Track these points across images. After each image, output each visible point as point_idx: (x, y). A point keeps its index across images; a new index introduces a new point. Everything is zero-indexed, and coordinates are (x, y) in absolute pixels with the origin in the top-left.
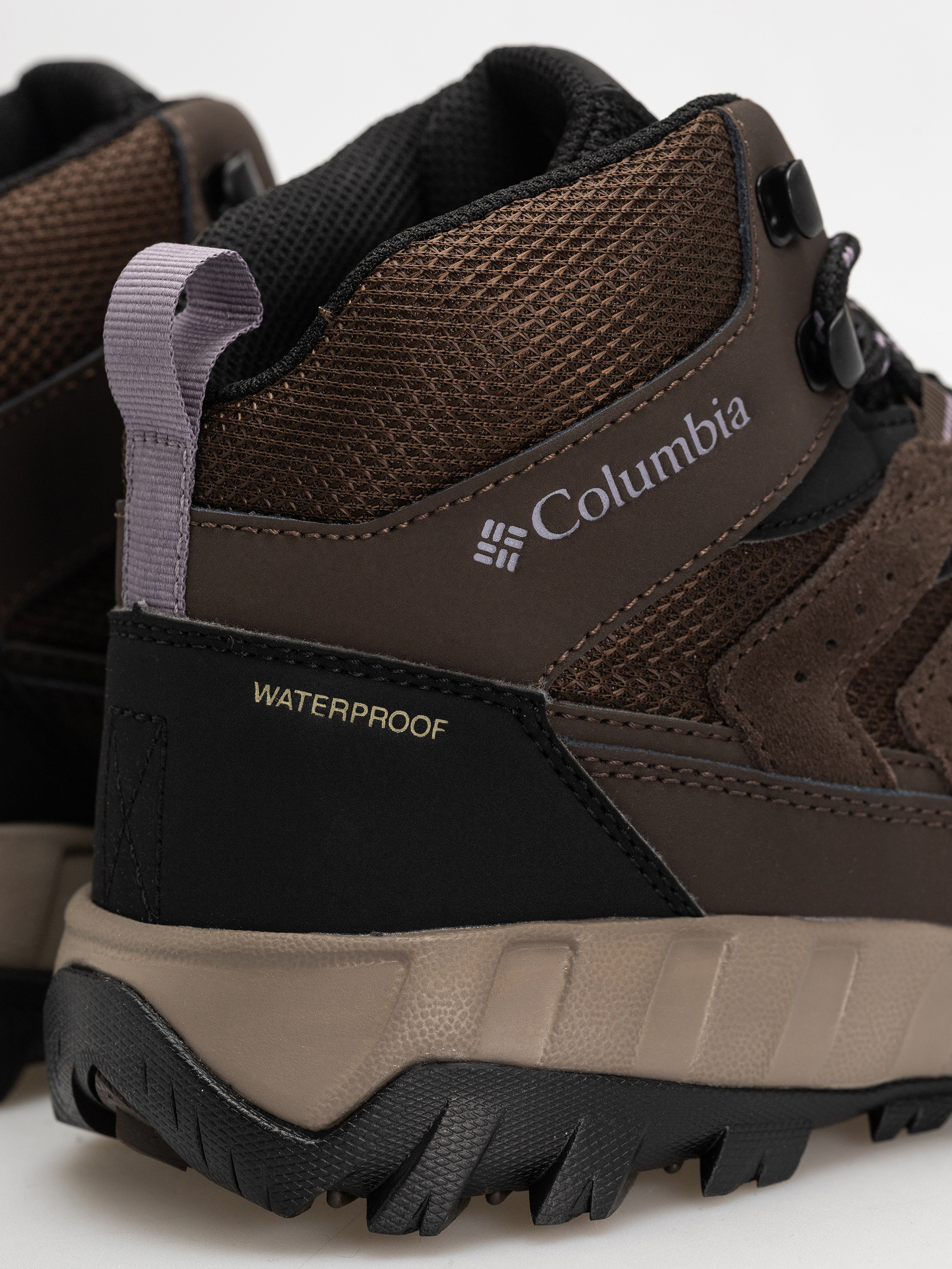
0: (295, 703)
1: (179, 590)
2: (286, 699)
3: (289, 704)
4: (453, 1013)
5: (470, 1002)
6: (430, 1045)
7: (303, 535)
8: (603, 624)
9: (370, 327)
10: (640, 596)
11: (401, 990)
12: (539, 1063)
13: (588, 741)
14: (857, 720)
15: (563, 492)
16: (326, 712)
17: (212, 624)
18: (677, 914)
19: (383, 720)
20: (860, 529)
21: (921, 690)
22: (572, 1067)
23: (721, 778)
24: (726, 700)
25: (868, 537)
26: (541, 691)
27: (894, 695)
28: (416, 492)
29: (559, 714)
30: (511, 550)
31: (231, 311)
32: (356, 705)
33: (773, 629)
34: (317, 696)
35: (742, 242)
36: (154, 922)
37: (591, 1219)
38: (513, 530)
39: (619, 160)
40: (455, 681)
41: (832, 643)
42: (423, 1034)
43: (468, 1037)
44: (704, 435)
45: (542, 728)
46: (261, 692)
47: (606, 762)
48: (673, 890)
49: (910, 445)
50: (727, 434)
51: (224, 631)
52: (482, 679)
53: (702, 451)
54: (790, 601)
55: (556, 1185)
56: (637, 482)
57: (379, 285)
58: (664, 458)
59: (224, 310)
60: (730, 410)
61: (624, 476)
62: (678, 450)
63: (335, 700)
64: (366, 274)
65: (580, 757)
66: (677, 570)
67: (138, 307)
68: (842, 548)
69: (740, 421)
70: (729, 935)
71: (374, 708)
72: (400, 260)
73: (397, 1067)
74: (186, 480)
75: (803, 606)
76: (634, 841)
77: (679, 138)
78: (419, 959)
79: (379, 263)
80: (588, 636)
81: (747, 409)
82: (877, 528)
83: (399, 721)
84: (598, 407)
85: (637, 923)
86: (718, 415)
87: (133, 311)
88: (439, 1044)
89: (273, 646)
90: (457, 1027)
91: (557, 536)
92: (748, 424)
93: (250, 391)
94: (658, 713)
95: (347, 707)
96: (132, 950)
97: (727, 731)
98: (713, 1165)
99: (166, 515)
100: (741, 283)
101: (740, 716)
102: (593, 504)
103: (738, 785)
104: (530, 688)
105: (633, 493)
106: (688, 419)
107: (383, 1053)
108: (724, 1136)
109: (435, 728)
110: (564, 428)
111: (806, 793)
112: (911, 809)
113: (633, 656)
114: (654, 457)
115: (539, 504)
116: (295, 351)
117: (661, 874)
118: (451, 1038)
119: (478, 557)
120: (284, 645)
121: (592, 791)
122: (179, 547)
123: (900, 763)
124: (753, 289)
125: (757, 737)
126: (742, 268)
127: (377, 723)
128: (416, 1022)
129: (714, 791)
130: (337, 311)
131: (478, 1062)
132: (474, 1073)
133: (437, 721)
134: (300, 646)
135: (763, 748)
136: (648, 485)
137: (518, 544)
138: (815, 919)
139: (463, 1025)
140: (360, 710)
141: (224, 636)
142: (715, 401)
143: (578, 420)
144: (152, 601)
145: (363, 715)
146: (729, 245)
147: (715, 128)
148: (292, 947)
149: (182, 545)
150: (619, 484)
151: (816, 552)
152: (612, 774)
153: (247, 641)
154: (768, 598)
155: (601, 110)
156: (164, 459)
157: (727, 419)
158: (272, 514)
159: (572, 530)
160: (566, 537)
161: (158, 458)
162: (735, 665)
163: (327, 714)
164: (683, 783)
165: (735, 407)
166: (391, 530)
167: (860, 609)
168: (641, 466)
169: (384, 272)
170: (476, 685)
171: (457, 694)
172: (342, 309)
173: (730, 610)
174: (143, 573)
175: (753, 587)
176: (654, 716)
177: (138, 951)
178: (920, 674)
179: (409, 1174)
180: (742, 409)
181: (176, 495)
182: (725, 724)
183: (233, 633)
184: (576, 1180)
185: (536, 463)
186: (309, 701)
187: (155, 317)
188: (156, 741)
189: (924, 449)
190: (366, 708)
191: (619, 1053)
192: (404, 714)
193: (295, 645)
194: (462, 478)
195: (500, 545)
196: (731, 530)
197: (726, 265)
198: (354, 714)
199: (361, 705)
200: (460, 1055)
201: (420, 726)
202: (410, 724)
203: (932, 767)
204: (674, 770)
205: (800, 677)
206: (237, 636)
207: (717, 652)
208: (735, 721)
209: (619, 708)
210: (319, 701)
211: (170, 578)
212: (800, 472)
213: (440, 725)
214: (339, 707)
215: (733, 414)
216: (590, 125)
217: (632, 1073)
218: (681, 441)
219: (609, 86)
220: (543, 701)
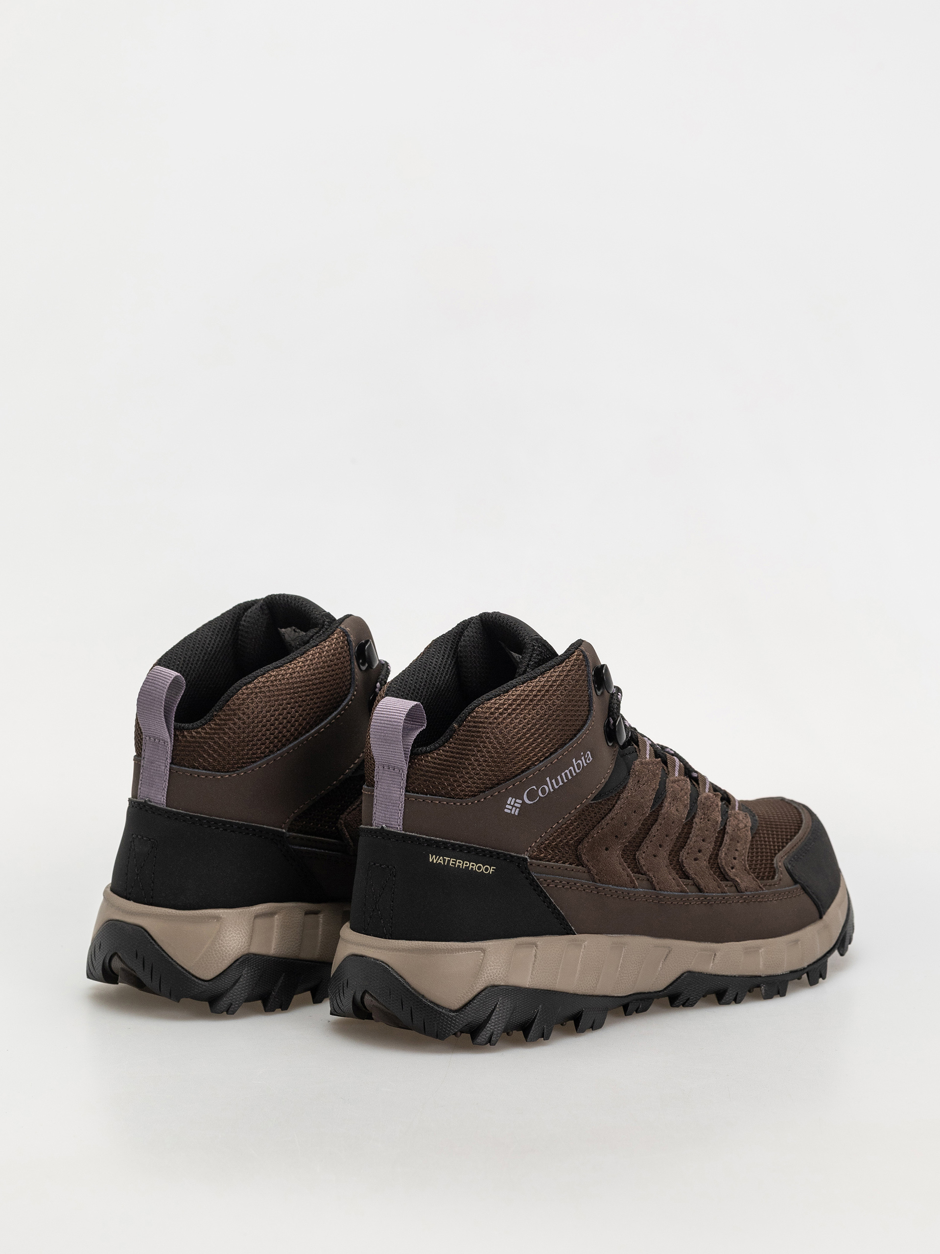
0: (444, 862)
1: (400, 822)
2: (441, 860)
3: (442, 862)
4: (500, 969)
5: (505, 965)
6: (493, 980)
7: (447, 803)
8: (546, 832)
9: (473, 732)
10: (558, 823)
11: (482, 961)
12: (527, 986)
13: (540, 873)
14: (625, 864)
15: (534, 787)
16: (455, 865)
17: (414, 834)
18: (568, 934)
19: (474, 867)
20: (624, 795)
21: (644, 853)
22: (538, 988)
23: (583, 886)
24: (584, 858)
25: (627, 798)
26: (526, 857)
27: (635, 854)
28: (486, 788)
29: (531, 864)
30: (517, 808)
31: (412, 721)
32: (465, 862)
33: (598, 832)
34: (452, 859)
35: (590, 696)
36: (389, 939)
37: (544, 1040)
38: (518, 801)
39: (550, 670)
40: (498, 854)
41: (616, 836)
42: (491, 976)
43: (505, 977)
44: (578, 765)
45: (526, 869)
46: (432, 858)
47: (546, 881)
48: (567, 925)
49: (637, 762)
50: (585, 765)
51: (419, 837)
52: (507, 853)
53: (578, 771)
54: (603, 822)
55: (533, 1028)
56: (557, 783)
57: (475, 717)
58: (566, 774)
59: (409, 721)
60: (586, 756)
61: (553, 781)
62: (570, 771)
63: (458, 861)
64: (470, 713)
65: (538, 879)
66: (569, 813)
67: (386, 722)
68: (619, 802)
69: (589, 760)
70: (584, 941)
71: (471, 863)
72: (482, 708)
73: (482, 988)
74: (403, 784)
75: (608, 824)
76: (555, 908)
77: (570, 661)
78: (488, 951)
79: (474, 709)
80: (541, 837)
81: (591, 755)
82: (630, 794)
83: (479, 868)
84: (546, 758)
85: (556, 937)
86: (583, 758)
87: (384, 724)
88: (496, 979)
89: (436, 842)
90: (502, 974)
91: (532, 802)
92: (592, 761)
93: (426, 752)
94: (562, 863)
95: (462, 863)
96: (382, 949)
97: (584, 869)
98: (579, 1022)
99: (394, 795)
100: (589, 711)
101: (588, 864)
102: (543, 791)
103: (595, 889)
104: (522, 856)
105: (556, 787)
106: (574, 760)
107: (478, 983)
108: (583, 1012)
109: (491, 870)
110: (536, 765)
111: (610, 890)
112: (643, 895)
113: (555, 843)
114: (563, 774)
115: (526, 792)
116: (443, 738)
117: (563, 920)
118: (500, 978)
119: (506, 810)
120: (440, 841)
121: (542, 891)
122: (400, 807)
123: (638, 879)
124: (594, 713)
125: (594, 871)
126: (590, 706)
127: (472, 868)
128: (488, 972)
129: (581, 890)
130: (460, 726)
131: (508, 986)
132: (507, 989)
133: (492, 867)
134: (446, 842)
135: (596, 875)
136: (561, 784)
137: (519, 806)
138: (616, 935)
139: (504, 973)
140: (466, 864)
141: (418, 838)
142: (582, 753)
143: (540, 762)
144: (388, 825)
145: (468, 866)
146: (586, 699)
147: (581, 657)
148: (445, 947)
149: (402, 806)
150: (552, 783)
151: (611, 804)
152: (548, 885)
153: (426, 840)
154: (596, 821)
155: (536, 646)
156: (393, 775)
157: (585, 759)
158: (436, 795)
159: (536, 800)
160: (534, 803)
161: (390, 775)
162: (586, 845)
163: (455, 866)
164: (570, 888)
165: (588, 755)
166: (478, 802)
167: (625, 824)
168: (559, 777)
169: (477, 712)
170: (505, 855)
171: (498, 858)
172: (461, 725)
173: (585, 826)
174: (384, 815)
175: (592, 818)
176: (561, 864)
177: (384, 949)
178: (644, 847)
179: (487, 1024)
180: (590, 756)
181: (399, 788)
182: (583, 866)
183: (422, 837)
184: (539, 1027)
185: (526, 778)
186: (449, 861)
187: (394, 727)
188: (390, 875)
189: (642, 763)
190: (468, 863)
191: (552, 983)
192: (481, 865)
193: (443, 841)
194: (501, 783)
195: (513, 806)
196: (587, 798)
197: (586, 706)
198: (464, 865)
199: (467, 862)
200: (502, 984)
201: (487, 869)
202: (483, 868)
203: (648, 880)
204: (568, 883)
205: (607, 849)
206: (423, 838)
207: (580, 841)
208: (587, 865)
209: (550, 862)
210: (453, 861)
211: (397, 817)
212: (607, 776)
213: (493, 869)
214: (460, 863)
215: (587, 757)
216: (533, 652)
217: (555, 990)
218: (571, 768)
219: (537, 636)
220: (527, 860)
